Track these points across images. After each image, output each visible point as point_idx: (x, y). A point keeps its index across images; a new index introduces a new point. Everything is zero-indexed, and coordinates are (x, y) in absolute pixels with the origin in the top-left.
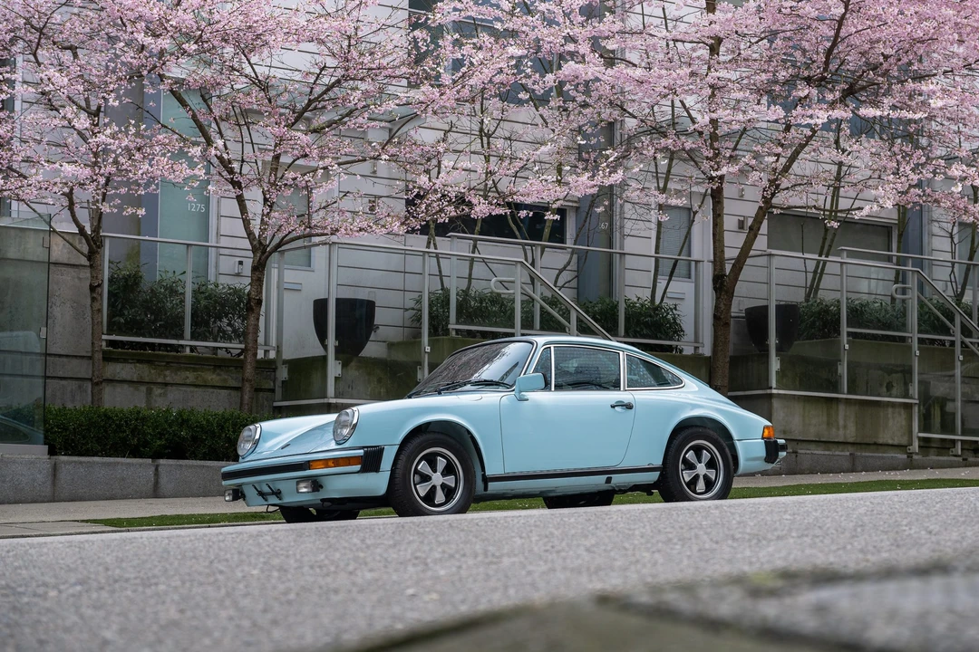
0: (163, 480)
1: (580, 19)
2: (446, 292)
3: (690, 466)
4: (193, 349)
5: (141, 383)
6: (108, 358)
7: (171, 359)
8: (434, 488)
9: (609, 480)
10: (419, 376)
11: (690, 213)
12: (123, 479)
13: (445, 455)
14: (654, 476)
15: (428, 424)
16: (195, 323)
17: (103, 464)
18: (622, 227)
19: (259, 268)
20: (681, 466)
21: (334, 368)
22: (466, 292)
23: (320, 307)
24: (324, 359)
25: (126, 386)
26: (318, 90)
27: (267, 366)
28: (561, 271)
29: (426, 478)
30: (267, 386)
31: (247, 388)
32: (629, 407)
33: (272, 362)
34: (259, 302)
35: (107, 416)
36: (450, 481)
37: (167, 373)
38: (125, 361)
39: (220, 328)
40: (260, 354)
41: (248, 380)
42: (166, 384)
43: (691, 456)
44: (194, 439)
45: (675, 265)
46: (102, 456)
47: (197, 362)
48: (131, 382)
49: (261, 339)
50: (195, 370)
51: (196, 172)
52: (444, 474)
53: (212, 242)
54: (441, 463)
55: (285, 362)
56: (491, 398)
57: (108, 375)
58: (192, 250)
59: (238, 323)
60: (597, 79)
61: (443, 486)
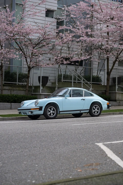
0: (12, 107)
1: (84, 29)
2: (61, 74)
3: (94, 109)
4: (18, 84)
5: (9, 90)
6: (4, 85)
7: (15, 86)
8: (51, 113)
9: (80, 112)
10: (56, 89)
11: (105, 60)
12: (6, 106)
13: (53, 108)
14: (88, 111)
15: (50, 103)
16: (19, 79)
17: (2, 104)
18: (93, 63)
19: (29, 71)
20: (93, 109)
21: (41, 88)
22: (65, 75)
23: (39, 77)
24: (40, 86)
25: (7, 90)
26: (39, 41)
27: (31, 87)
28: (82, 70)
29: (50, 112)
30: (30, 90)
31: (27, 91)
32: (84, 100)
33: (31, 86)
34: (29, 77)
35: (3, 96)
36: (54, 112)
37: (14, 88)
38: (7, 86)
39: (23, 80)
40: (29, 85)
41: (27, 90)
42: (14, 90)
43: (94, 108)
44: (18, 99)
45: (101, 70)
46: (2, 102)
47: (19, 86)
48: (8, 90)
49: (30, 82)
50: (18, 88)
51: (17, 57)
52: (53, 111)
53: (22, 66)
54: (52, 109)
55: (34, 86)
56: (61, 98)
57: (4, 89)
58: (18, 67)
59: (26, 79)
60: (86, 40)
61: (52, 113)
